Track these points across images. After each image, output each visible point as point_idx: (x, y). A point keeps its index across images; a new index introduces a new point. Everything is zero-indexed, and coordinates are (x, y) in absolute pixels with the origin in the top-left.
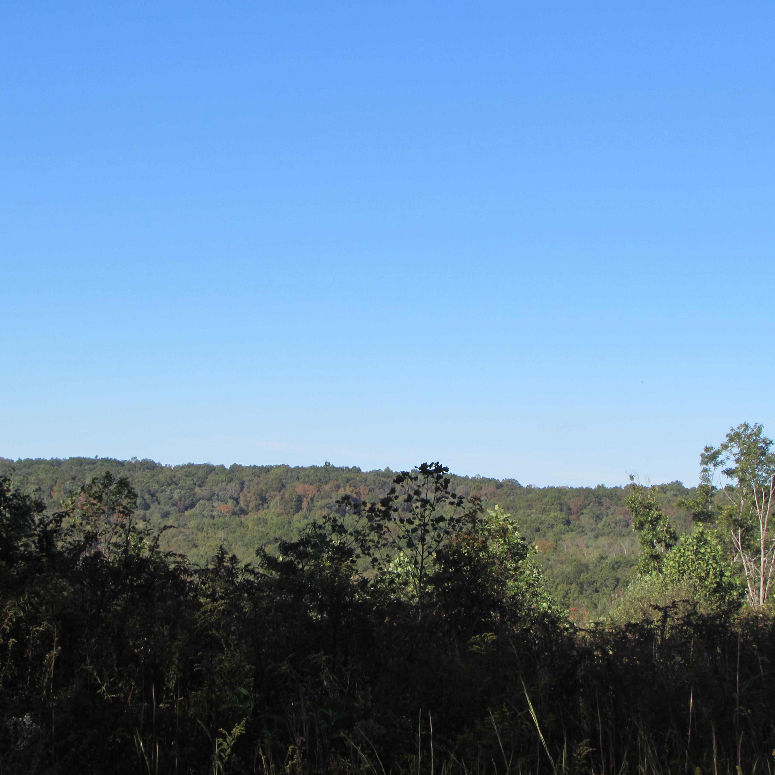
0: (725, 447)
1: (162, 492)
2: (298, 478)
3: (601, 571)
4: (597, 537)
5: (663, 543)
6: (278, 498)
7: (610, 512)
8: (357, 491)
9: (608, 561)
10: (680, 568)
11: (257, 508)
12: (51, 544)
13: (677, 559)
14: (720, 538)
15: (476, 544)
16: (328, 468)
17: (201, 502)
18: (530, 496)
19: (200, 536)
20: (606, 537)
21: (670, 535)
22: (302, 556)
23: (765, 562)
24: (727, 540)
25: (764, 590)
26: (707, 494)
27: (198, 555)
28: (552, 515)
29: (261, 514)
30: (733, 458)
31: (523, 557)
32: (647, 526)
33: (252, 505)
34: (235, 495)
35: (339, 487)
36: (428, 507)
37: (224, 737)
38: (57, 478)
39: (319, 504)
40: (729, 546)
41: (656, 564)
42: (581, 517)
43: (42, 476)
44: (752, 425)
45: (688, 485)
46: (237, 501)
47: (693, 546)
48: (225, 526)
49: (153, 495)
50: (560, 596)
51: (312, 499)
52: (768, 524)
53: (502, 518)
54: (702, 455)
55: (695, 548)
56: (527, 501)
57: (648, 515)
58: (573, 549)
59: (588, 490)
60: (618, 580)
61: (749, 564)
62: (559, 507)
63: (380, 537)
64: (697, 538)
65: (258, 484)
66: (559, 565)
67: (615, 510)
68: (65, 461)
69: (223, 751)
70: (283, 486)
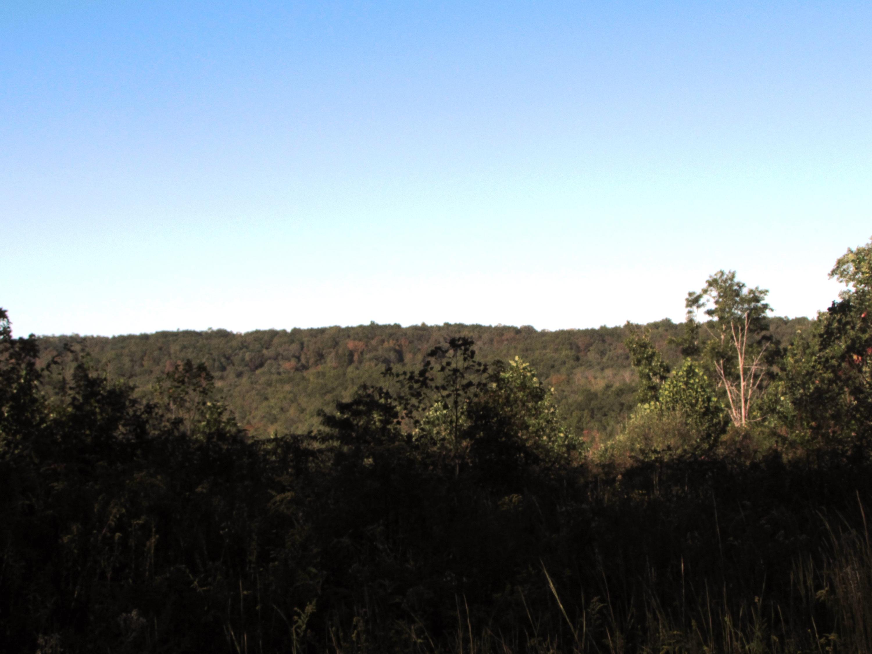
0: (705, 291)
1: (236, 355)
2: (349, 336)
3: (608, 398)
4: (602, 369)
5: (658, 376)
6: (333, 354)
7: (612, 347)
8: (399, 343)
9: (613, 389)
10: (674, 397)
11: (316, 364)
12: (144, 432)
13: (671, 389)
14: (706, 368)
15: (501, 400)
16: (373, 327)
17: (269, 362)
18: (544, 338)
19: (270, 390)
20: (611, 369)
21: (664, 369)
22: (357, 414)
23: (744, 386)
24: (712, 369)
25: (745, 409)
26: (693, 331)
27: (269, 407)
28: (564, 353)
29: (320, 368)
30: (712, 300)
31: (541, 398)
32: (644, 362)
33: (312, 361)
34: (297, 354)
35: (383, 341)
36: (458, 374)
37: (299, 615)
38: (146, 350)
39: (368, 356)
40: (714, 374)
41: (653, 393)
42: (589, 353)
43: (134, 349)
44: (726, 272)
45: (676, 321)
46: (298, 358)
47: (684, 378)
48: (290, 380)
49: (228, 358)
50: (575, 421)
51: (362, 353)
52: (745, 354)
53: (521, 367)
54: (687, 299)
55: (685, 379)
56: (542, 343)
57: (644, 353)
58: (583, 381)
59: (593, 331)
60: (622, 405)
61: (731, 388)
62: (569, 347)
63: (420, 402)
64: (687, 371)
65: (315, 343)
66: (573, 395)
67: (617, 345)
68: (152, 336)
69: (299, 627)
70: (337, 343)
